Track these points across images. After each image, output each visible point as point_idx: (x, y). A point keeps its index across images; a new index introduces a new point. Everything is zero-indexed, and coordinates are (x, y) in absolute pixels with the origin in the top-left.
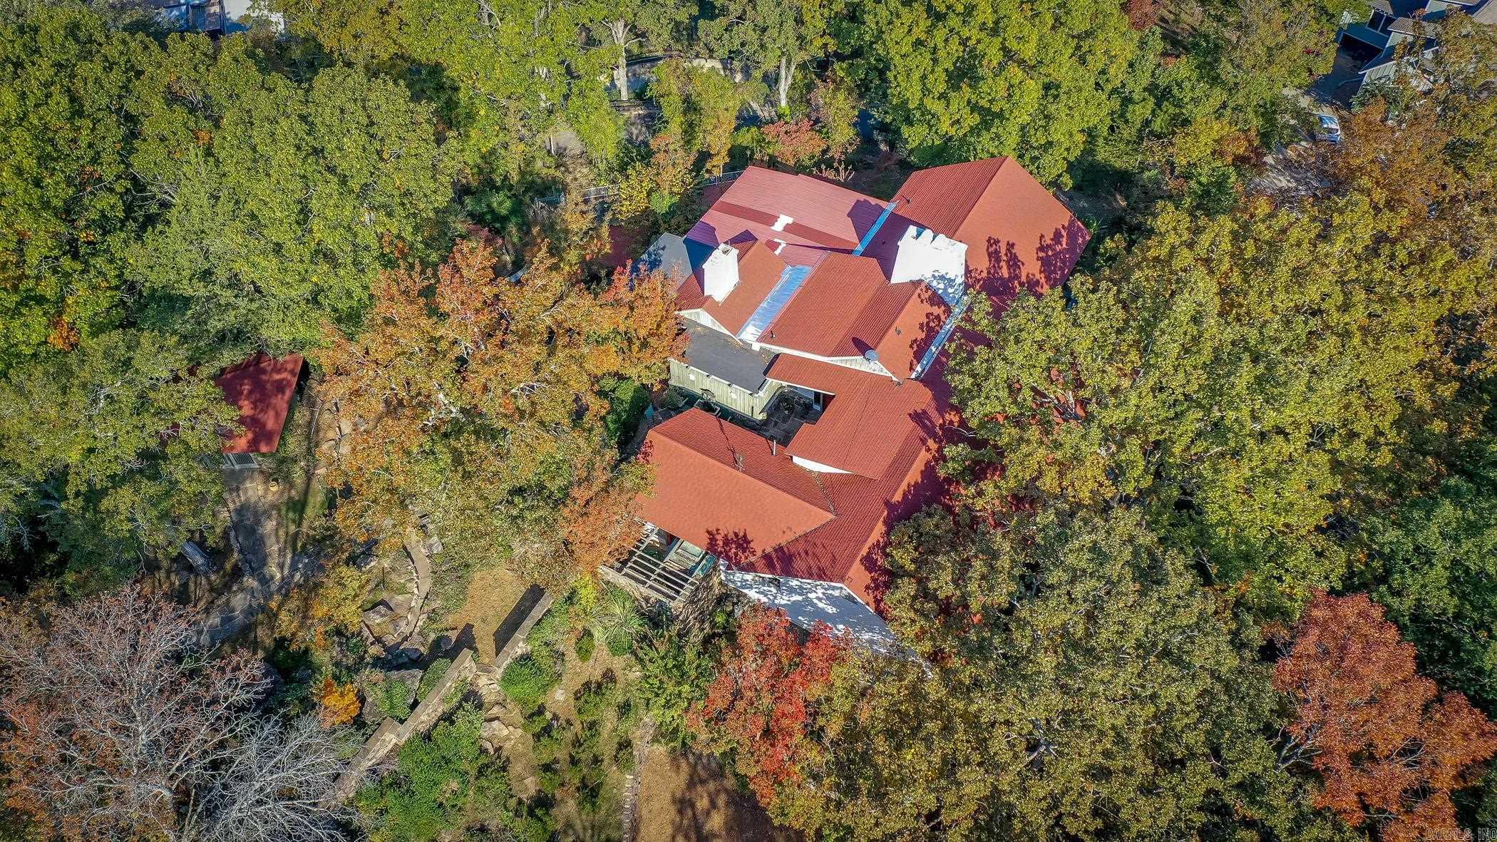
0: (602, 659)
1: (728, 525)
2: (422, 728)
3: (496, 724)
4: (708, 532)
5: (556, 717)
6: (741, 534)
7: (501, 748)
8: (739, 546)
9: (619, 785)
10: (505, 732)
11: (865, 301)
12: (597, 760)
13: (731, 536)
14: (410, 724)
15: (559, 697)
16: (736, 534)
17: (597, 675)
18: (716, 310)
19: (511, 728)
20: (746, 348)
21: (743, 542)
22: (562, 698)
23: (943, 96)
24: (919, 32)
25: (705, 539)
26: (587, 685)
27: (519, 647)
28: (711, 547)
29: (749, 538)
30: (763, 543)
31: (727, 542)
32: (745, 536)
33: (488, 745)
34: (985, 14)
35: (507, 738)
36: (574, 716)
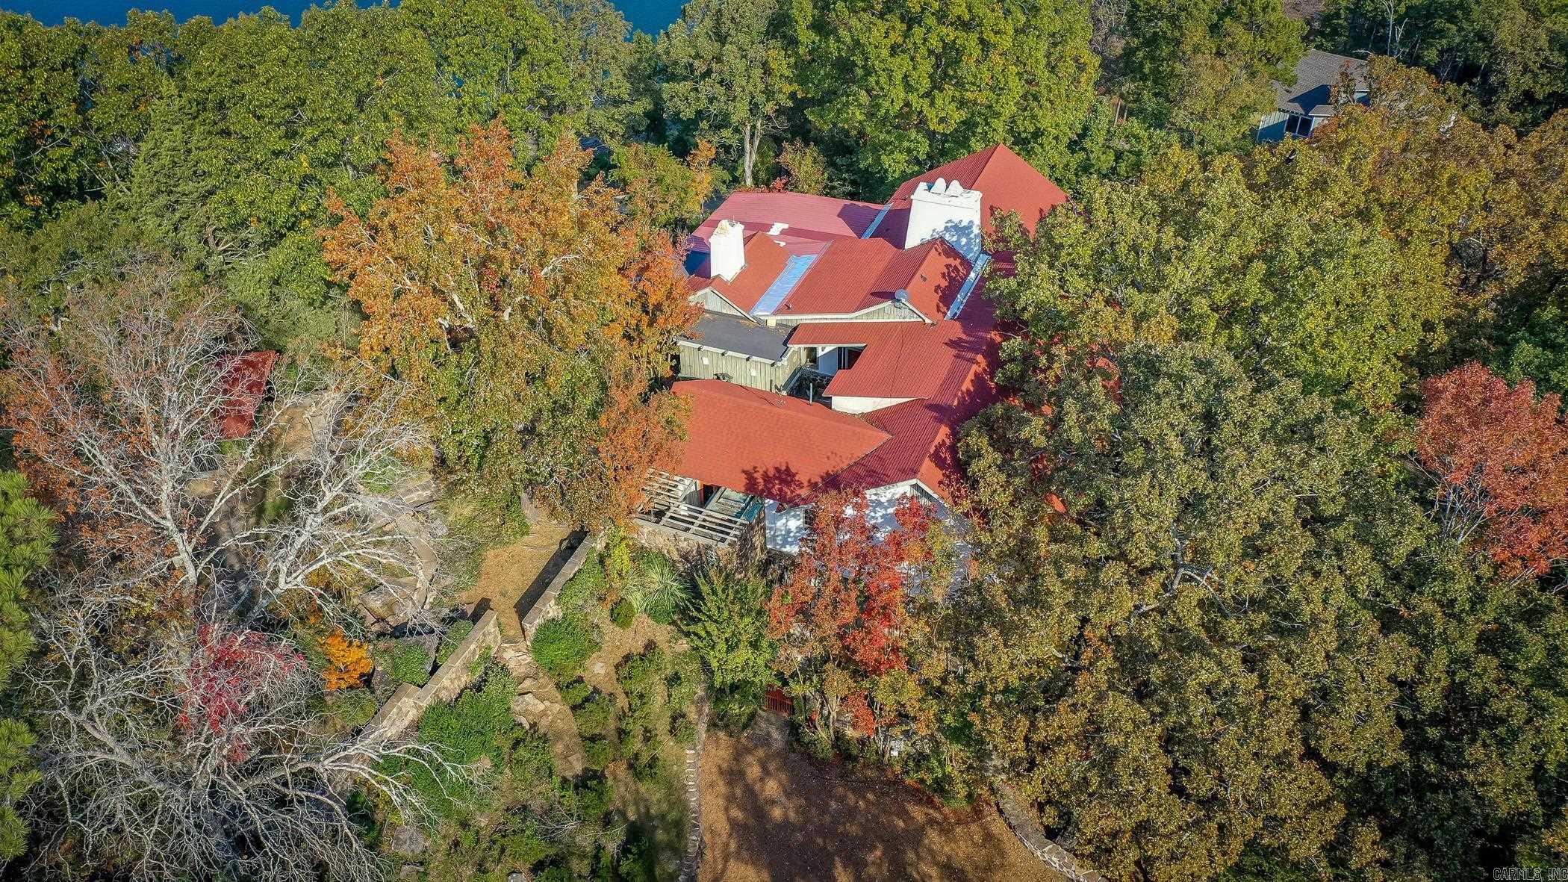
0: (645, 629)
1: (768, 461)
2: (444, 696)
3: (528, 698)
4: (744, 472)
5: (596, 690)
6: (783, 468)
7: (535, 724)
8: (782, 481)
9: (680, 760)
10: (541, 707)
11: (881, 266)
12: (648, 736)
13: (771, 472)
14: (432, 686)
15: (598, 670)
16: (777, 469)
17: (638, 647)
18: (723, 288)
19: (547, 703)
20: (761, 324)
21: (785, 476)
22: (603, 672)
23: (928, 95)
24: (895, 37)
25: (743, 480)
26: (627, 658)
27: (550, 609)
28: (751, 487)
29: (793, 470)
30: (807, 471)
31: (767, 479)
32: (788, 469)
33: (523, 720)
34: (959, 9)
35: (544, 713)
36: (619, 691)
